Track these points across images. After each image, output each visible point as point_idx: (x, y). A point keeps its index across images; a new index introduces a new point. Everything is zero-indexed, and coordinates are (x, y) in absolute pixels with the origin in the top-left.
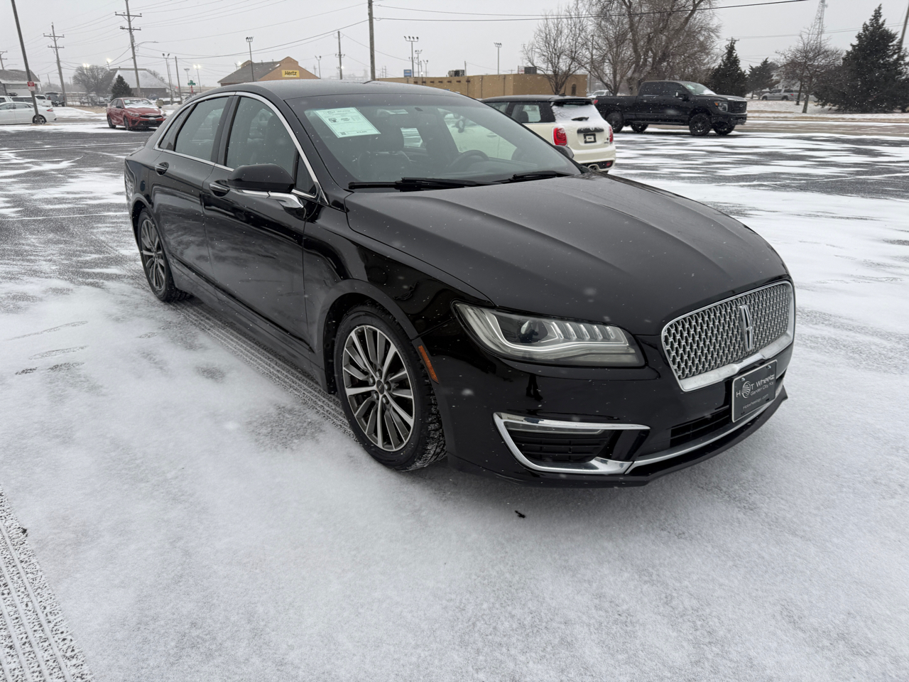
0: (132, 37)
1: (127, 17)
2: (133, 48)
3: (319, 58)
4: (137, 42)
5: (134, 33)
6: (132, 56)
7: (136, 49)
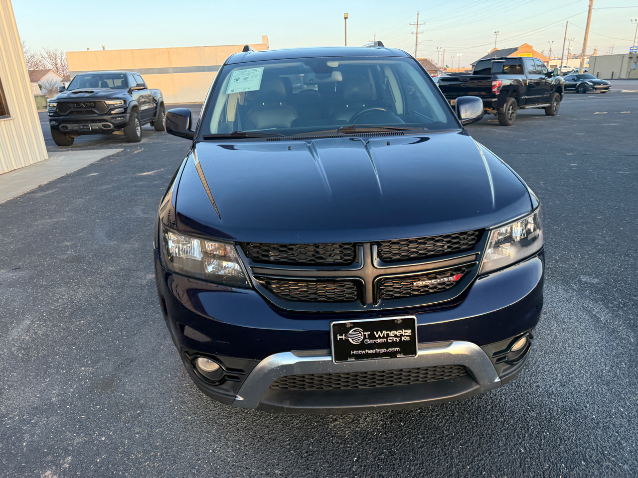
0: (417, 38)
1: (416, 26)
2: (416, 45)
3: (551, 43)
4: (419, 41)
5: (419, 35)
6: (415, 51)
7: (418, 46)
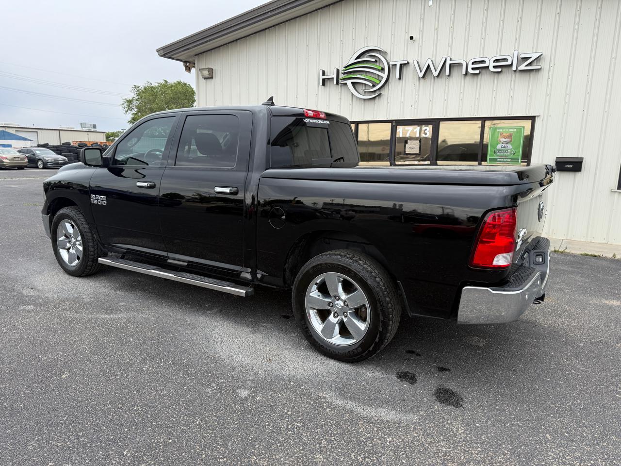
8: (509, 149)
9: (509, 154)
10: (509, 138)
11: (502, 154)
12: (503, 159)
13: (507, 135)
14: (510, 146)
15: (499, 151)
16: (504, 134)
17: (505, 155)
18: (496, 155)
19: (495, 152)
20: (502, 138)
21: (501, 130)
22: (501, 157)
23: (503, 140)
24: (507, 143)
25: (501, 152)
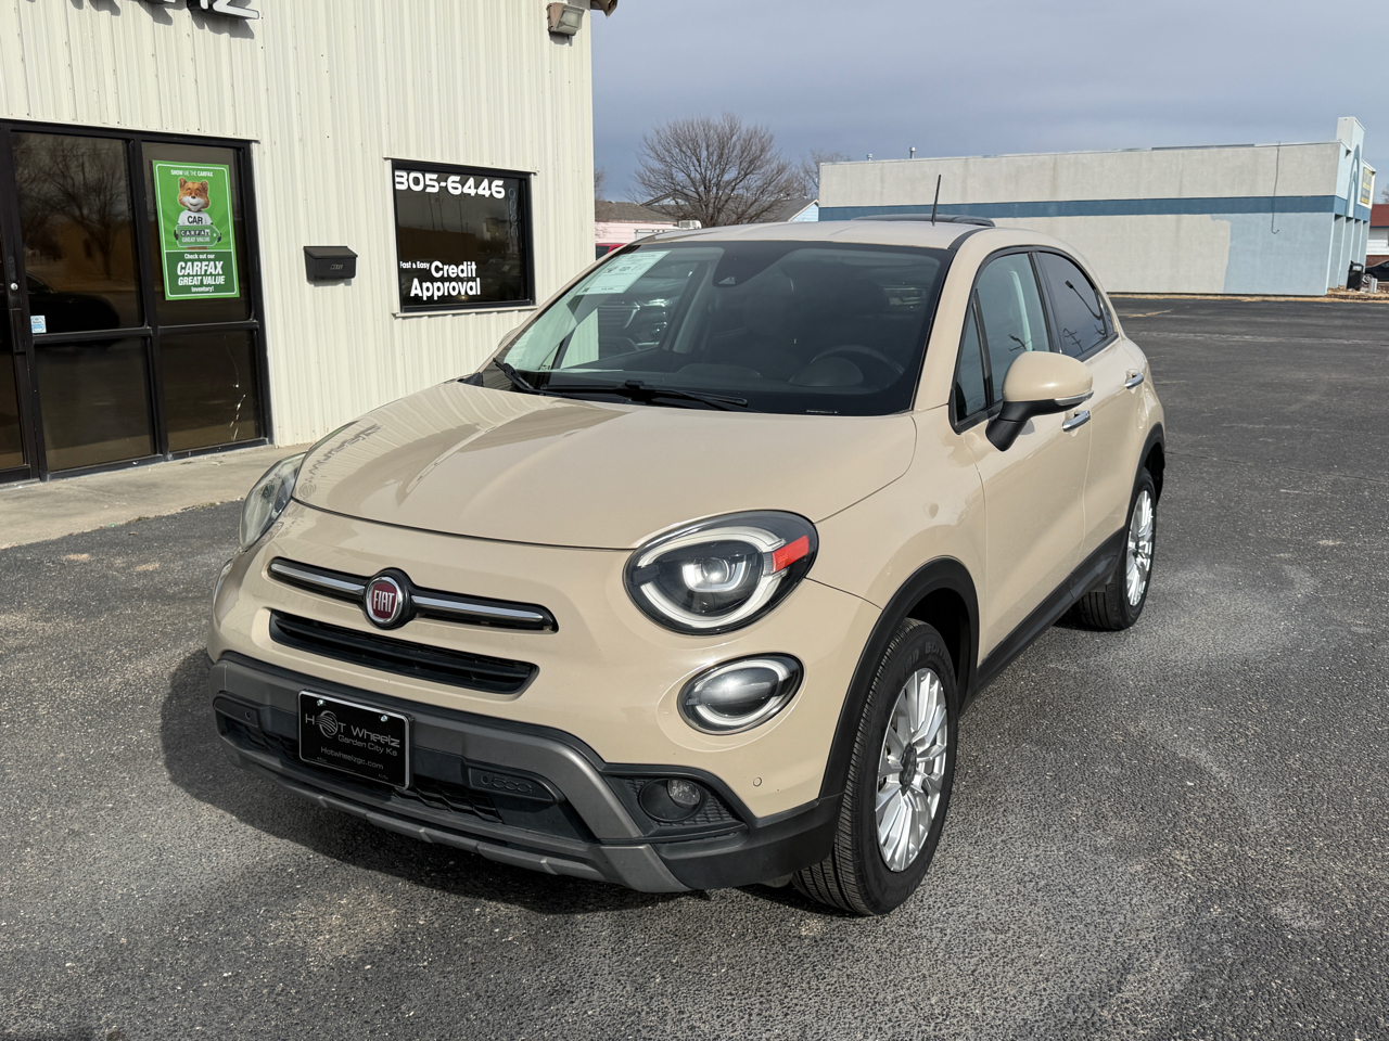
8: (208, 227)
9: (208, 239)
10: (201, 196)
11: (193, 239)
12: (199, 254)
13: (196, 186)
14: (207, 219)
15: (186, 231)
16: (190, 185)
17: (201, 243)
18: (181, 243)
19: (176, 236)
20: (185, 194)
21: (181, 173)
22: (193, 249)
23: (188, 200)
24: (199, 211)
25: (190, 235)
